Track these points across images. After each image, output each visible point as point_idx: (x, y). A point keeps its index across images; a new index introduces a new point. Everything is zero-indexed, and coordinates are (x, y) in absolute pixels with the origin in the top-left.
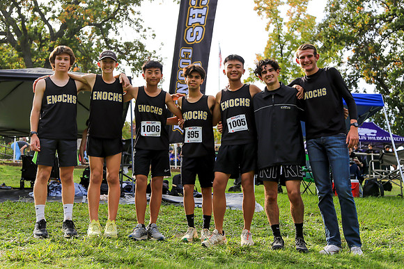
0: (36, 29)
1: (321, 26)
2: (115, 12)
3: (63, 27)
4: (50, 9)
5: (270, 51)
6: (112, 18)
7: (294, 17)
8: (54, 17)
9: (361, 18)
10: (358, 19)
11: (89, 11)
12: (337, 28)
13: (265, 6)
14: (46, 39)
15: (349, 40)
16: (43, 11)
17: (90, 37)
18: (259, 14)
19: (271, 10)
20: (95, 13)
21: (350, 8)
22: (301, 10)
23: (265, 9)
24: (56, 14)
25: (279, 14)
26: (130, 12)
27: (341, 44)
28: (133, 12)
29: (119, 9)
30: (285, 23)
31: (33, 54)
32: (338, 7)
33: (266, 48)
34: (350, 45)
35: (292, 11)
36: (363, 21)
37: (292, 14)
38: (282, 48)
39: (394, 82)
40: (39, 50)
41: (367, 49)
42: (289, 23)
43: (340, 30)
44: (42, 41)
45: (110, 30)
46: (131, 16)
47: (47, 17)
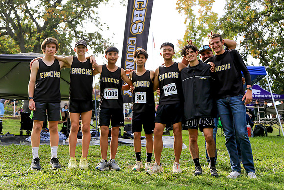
0: (27, 25)
1: (222, 20)
2: (81, 13)
3: (46, 23)
4: (37, 11)
5: (187, 37)
6: (79, 17)
7: (203, 14)
8: (39, 17)
9: (249, 14)
10: (247, 14)
11: (63, 12)
12: (232, 21)
13: (184, 6)
14: (34, 32)
15: (241, 29)
16: (32, 13)
17: (64, 30)
18: (179, 12)
19: (188, 9)
20: (67, 13)
21: (241, 8)
22: (208, 9)
23: (183, 8)
24: (41, 15)
25: (193, 12)
26: (91, 12)
27: (236, 32)
28: (93, 12)
29: (84, 10)
30: (197, 18)
31: (26, 42)
32: (233, 7)
33: (185, 36)
34: (242, 32)
35: (202, 10)
36: (250, 16)
37: (202, 12)
38: (195, 35)
39: (272, 57)
40: (29, 39)
41: (253, 35)
42: (200, 18)
43: (234, 22)
44: (31, 33)
45: (78, 25)
46: (92, 15)
47: (34, 17)
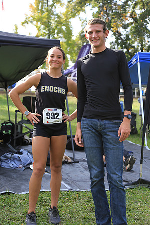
38: (48, 1)
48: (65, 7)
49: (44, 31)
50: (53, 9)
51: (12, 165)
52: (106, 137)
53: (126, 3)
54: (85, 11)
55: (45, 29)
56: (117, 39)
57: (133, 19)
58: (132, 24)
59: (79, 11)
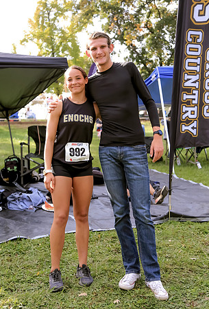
5: (39, 16)
33: (36, 14)
48: (69, 19)
49: (47, 49)
50: (56, 23)
51: (21, 206)
52: (128, 166)
53: (139, 11)
54: (92, 23)
55: (47, 46)
56: (132, 53)
57: (148, 29)
58: (147, 34)
59: (85, 24)
